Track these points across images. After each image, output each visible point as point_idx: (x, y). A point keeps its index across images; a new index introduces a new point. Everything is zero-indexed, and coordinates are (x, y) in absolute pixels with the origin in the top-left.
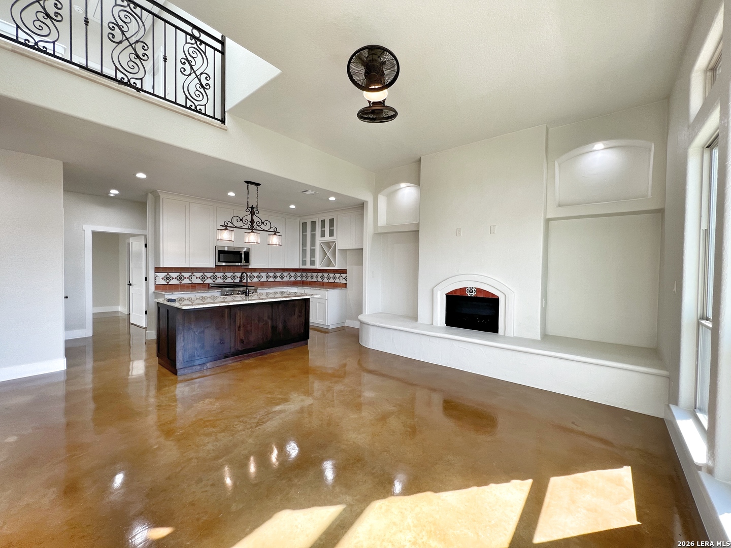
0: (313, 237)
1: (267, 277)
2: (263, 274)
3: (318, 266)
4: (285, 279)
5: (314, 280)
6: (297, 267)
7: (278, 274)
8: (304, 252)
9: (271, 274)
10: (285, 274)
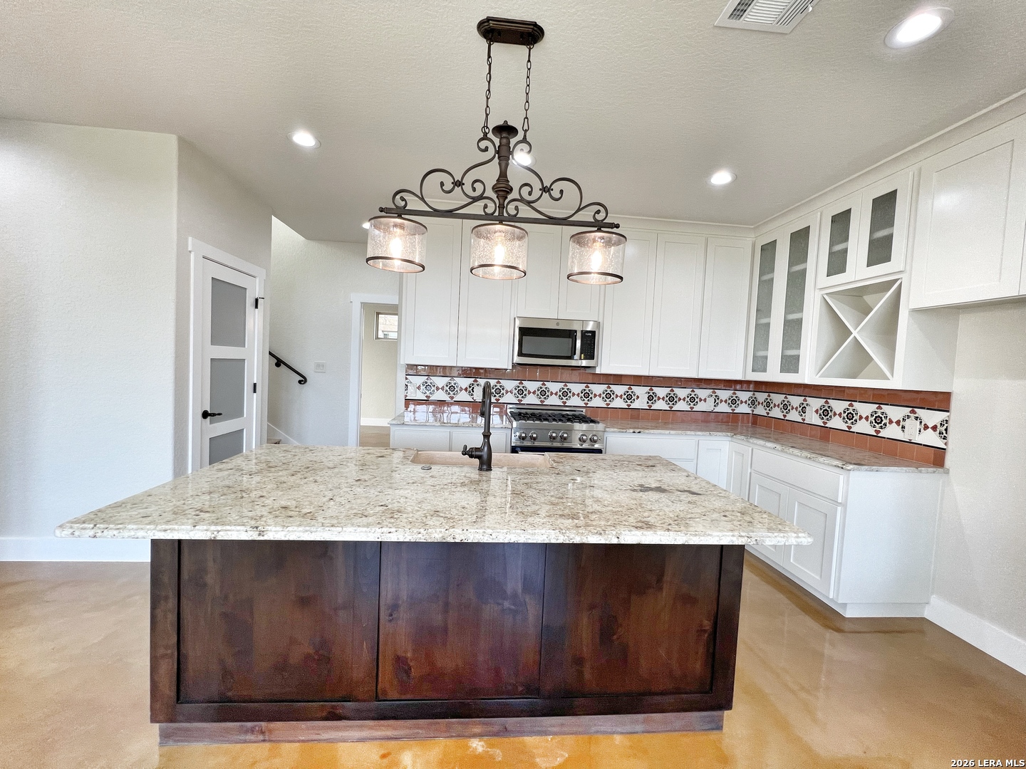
0: (797, 282)
1: (650, 398)
2: (641, 391)
3: (807, 374)
4: (701, 407)
5: (794, 416)
6: (738, 376)
7: (682, 393)
8: (762, 331)
9: (661, 392)
10: (702, 393)
